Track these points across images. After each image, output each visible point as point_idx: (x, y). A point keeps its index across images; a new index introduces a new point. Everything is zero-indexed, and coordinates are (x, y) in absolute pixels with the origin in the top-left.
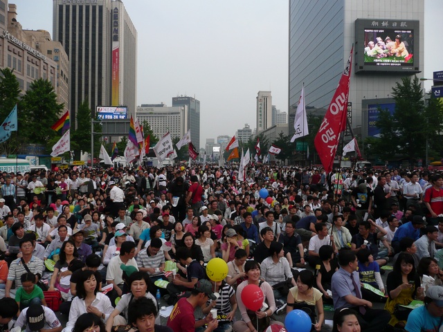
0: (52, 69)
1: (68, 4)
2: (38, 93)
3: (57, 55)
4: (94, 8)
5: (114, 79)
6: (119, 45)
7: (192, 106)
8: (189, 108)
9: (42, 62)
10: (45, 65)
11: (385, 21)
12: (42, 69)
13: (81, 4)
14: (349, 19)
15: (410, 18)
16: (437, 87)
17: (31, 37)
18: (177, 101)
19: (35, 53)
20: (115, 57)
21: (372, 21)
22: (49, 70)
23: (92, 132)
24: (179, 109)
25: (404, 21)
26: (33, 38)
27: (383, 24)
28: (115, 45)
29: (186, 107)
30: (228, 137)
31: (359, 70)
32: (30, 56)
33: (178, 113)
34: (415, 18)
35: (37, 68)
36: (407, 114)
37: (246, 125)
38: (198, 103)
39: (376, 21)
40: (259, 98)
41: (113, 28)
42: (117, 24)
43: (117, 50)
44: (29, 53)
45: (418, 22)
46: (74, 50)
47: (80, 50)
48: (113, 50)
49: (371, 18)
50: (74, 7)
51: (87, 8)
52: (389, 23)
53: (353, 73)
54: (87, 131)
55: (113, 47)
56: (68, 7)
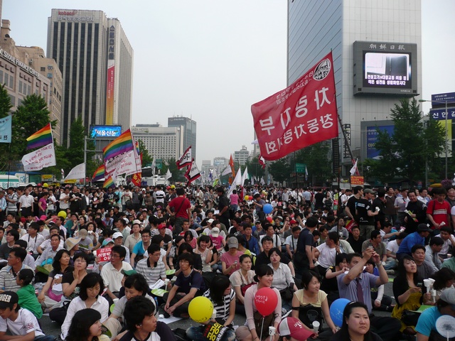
0: (45, 86)
1: (63, 21)
2: (30, 109)
3: (50, 72)
4: (90, 26)
5: (109, 97)
6: (115, 63)
7: (188, 127)
8: (185, 129)
9: (35, 78)
10: (38, 81)
11: (383, 44)
12: (35, 86)
13: (76, 22)
14: (348, 42)
15: (408, 41)
16: (435, 109)
17: (24, 53)
18: (173, 122)
19: (27, 70)
20: (110, 75)
21: (370, 43)
22: (42, 87)
23: (86, 149)
24: (175, 129)
25: (402, 44)
26: (26, 54)
27: (381, 47)
28: (111, 63)
29: (182, 127)
30: (225, 159)
31: (358, 92)
32: (22, 72)
33: (174, 134)
34: (413, 42)
35: (30, 85)
36: (406, 136)
37: (243, 147)
38: (195, 123)
39: (374, 43)
41: (109, 47)
42: (113, 42)
43: (113, 69)
44: (22, 69)
45: (415, 45)
46: (68, 67)
47: (75, 68)
48: (108, 68)
49: (369, 40)
50: (70, 25)
51: (83, 25)
52: (386, 46)
53: (352, 94)
54: (79, 149)
55: (109, 65)
56: (63, 25)
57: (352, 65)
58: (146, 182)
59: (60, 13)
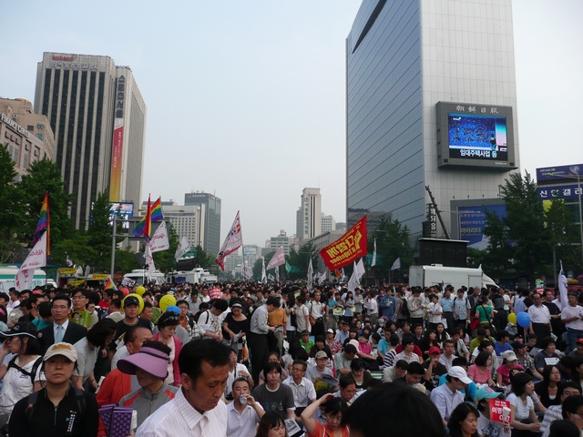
0: (36, 149)
1: (58, 68)
3: (40, 132)
4: (93, 75)
5: (115, 166)
6: (124, 123)
7: (211, 205)
8: (207, 208)
9: (24, 139)
10: (28, 144)
11: (472, 106)
12: (23, 149)
13: (76, 69)
14: (429, 102)
15: (501, 103)
16: (541, 186)
17: (6, 107)
18: (191, 199)
19: (15, 128)
20: (117, 139)
21: (457, 104)
22: (33, 151)
24: (194, 208)
25: (494, 107)
26: (9, 108)
27: (470, 109)
28: (118, 123)
29: (203, 206)
30: (256, 247)
31: (444, 164)
32: (9, 131)
33: (192, 214)
34: (507, 104)
35: (17, 147)
36: (525, 219)
37: (282, 231)
38: (219, 201)
39: (462, 105)
40: (305, 197)
41: (117, 102)
42: (122, 96)
43: (121, 129)
44: (8, 127)
45: (510, 108)
46: (62, 126)
47: (71, 127)
48: (115, 128)
49: (455, 101)
50: (67, 73)
51: (84, 74)
52: (476, 108)
53: (436, 167)
54: (105, 233)
55: (115, 125)
56: (58, 72)
57: (435, 130)
58: (184, 278)
59: (54, 58)
